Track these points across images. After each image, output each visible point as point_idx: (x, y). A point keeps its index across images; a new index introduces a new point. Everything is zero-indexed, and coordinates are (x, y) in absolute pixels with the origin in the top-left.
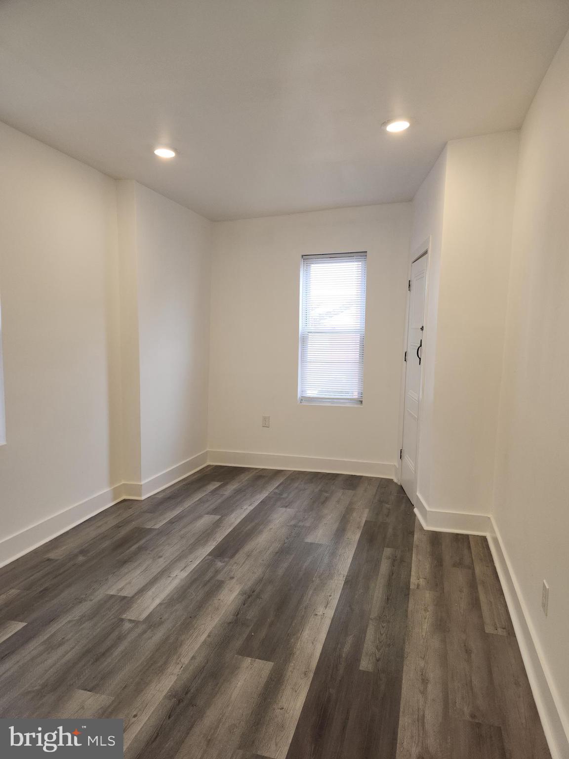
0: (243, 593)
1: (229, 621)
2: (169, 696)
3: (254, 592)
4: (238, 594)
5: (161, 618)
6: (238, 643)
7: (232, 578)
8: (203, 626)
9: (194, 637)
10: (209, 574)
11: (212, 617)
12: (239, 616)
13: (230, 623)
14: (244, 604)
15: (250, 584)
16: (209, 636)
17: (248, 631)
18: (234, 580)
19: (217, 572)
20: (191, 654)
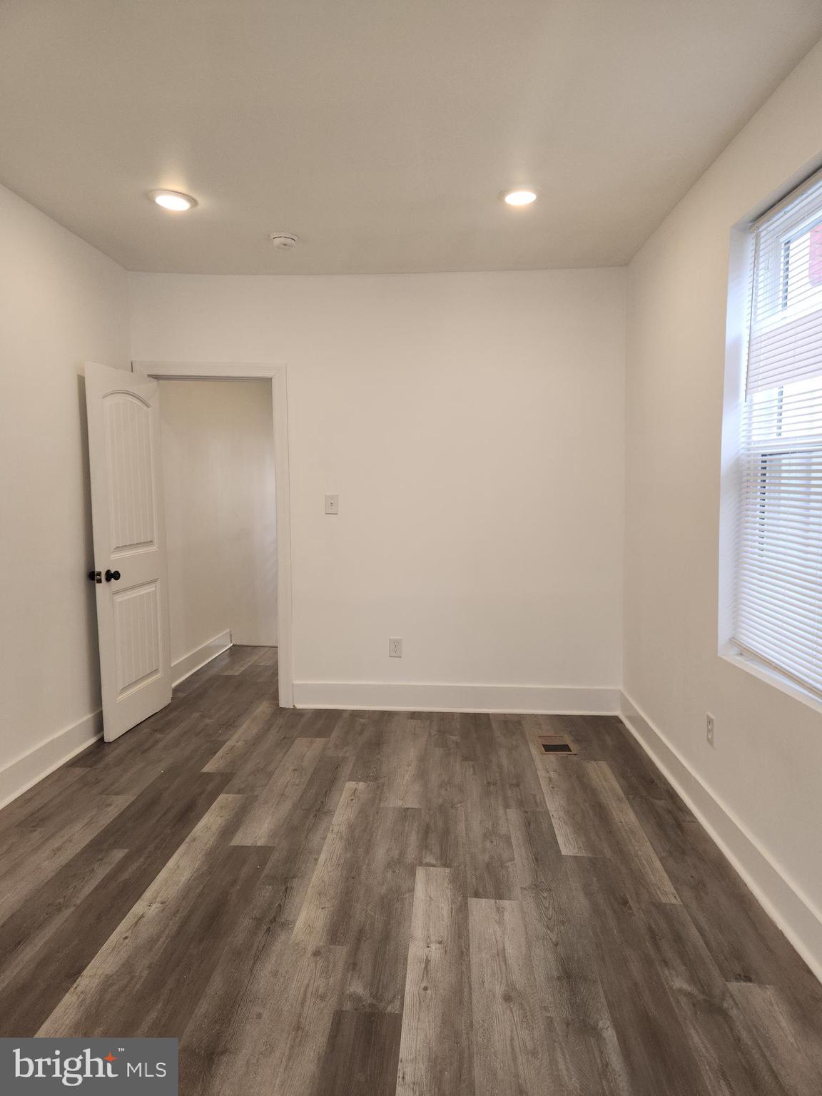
0: (287, 926)
1: (296, 880)
2: (330, 813)
3: (269, 929)
4: (294, 922)
5: (394, 872)
6: (275, 857)
7: (316, 953)
8: (329, 869)
9: (335, 857)
10: (366, 956)
11: (323, 881)
12: (284, 888)
13: (293, 878)
14: (280, 905)
15: (277, 947)
16: (316, 860)
17: (266, 871)
18: (310, 950)
19: (353, 965)
20: (328, 841)
